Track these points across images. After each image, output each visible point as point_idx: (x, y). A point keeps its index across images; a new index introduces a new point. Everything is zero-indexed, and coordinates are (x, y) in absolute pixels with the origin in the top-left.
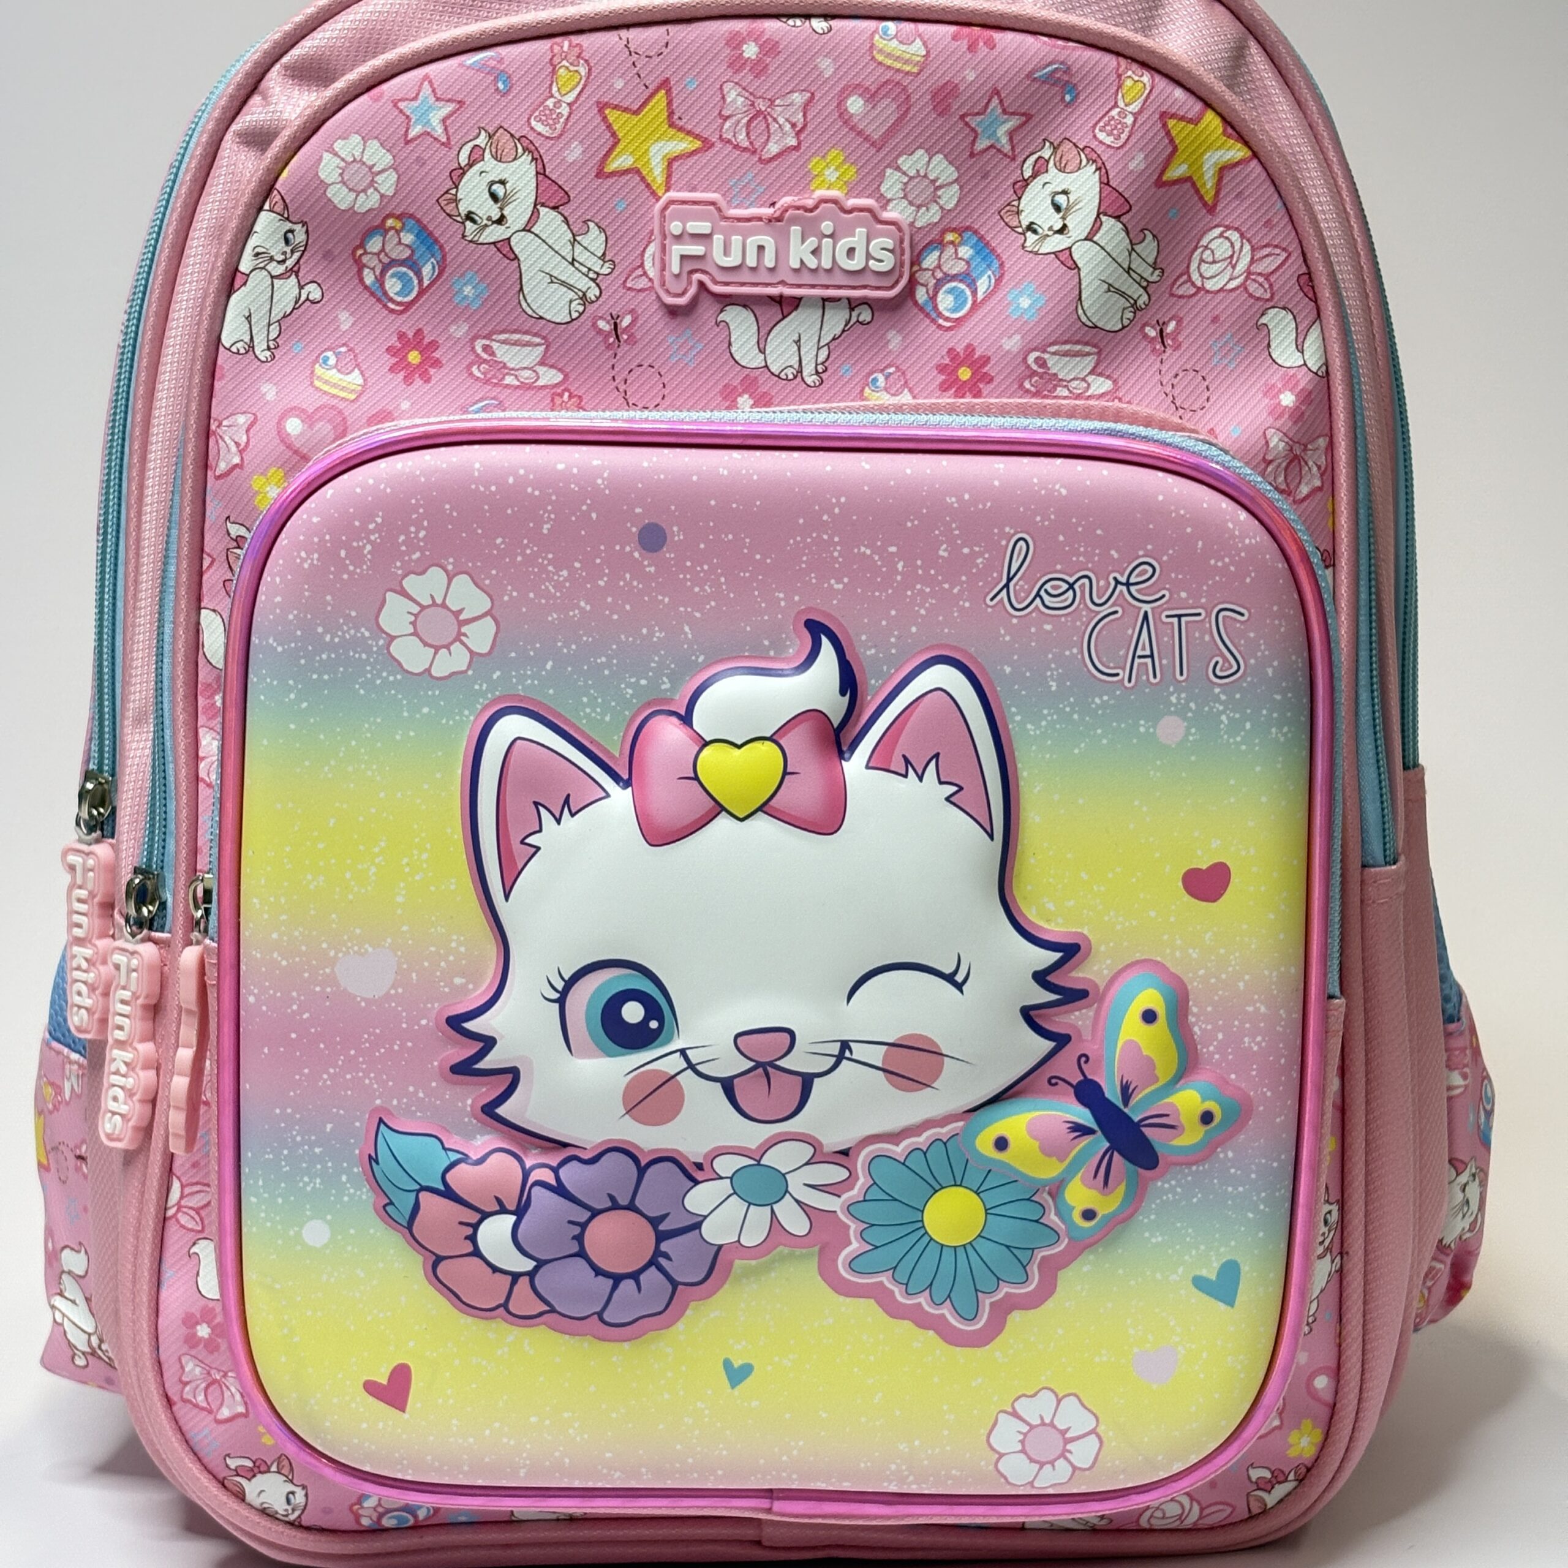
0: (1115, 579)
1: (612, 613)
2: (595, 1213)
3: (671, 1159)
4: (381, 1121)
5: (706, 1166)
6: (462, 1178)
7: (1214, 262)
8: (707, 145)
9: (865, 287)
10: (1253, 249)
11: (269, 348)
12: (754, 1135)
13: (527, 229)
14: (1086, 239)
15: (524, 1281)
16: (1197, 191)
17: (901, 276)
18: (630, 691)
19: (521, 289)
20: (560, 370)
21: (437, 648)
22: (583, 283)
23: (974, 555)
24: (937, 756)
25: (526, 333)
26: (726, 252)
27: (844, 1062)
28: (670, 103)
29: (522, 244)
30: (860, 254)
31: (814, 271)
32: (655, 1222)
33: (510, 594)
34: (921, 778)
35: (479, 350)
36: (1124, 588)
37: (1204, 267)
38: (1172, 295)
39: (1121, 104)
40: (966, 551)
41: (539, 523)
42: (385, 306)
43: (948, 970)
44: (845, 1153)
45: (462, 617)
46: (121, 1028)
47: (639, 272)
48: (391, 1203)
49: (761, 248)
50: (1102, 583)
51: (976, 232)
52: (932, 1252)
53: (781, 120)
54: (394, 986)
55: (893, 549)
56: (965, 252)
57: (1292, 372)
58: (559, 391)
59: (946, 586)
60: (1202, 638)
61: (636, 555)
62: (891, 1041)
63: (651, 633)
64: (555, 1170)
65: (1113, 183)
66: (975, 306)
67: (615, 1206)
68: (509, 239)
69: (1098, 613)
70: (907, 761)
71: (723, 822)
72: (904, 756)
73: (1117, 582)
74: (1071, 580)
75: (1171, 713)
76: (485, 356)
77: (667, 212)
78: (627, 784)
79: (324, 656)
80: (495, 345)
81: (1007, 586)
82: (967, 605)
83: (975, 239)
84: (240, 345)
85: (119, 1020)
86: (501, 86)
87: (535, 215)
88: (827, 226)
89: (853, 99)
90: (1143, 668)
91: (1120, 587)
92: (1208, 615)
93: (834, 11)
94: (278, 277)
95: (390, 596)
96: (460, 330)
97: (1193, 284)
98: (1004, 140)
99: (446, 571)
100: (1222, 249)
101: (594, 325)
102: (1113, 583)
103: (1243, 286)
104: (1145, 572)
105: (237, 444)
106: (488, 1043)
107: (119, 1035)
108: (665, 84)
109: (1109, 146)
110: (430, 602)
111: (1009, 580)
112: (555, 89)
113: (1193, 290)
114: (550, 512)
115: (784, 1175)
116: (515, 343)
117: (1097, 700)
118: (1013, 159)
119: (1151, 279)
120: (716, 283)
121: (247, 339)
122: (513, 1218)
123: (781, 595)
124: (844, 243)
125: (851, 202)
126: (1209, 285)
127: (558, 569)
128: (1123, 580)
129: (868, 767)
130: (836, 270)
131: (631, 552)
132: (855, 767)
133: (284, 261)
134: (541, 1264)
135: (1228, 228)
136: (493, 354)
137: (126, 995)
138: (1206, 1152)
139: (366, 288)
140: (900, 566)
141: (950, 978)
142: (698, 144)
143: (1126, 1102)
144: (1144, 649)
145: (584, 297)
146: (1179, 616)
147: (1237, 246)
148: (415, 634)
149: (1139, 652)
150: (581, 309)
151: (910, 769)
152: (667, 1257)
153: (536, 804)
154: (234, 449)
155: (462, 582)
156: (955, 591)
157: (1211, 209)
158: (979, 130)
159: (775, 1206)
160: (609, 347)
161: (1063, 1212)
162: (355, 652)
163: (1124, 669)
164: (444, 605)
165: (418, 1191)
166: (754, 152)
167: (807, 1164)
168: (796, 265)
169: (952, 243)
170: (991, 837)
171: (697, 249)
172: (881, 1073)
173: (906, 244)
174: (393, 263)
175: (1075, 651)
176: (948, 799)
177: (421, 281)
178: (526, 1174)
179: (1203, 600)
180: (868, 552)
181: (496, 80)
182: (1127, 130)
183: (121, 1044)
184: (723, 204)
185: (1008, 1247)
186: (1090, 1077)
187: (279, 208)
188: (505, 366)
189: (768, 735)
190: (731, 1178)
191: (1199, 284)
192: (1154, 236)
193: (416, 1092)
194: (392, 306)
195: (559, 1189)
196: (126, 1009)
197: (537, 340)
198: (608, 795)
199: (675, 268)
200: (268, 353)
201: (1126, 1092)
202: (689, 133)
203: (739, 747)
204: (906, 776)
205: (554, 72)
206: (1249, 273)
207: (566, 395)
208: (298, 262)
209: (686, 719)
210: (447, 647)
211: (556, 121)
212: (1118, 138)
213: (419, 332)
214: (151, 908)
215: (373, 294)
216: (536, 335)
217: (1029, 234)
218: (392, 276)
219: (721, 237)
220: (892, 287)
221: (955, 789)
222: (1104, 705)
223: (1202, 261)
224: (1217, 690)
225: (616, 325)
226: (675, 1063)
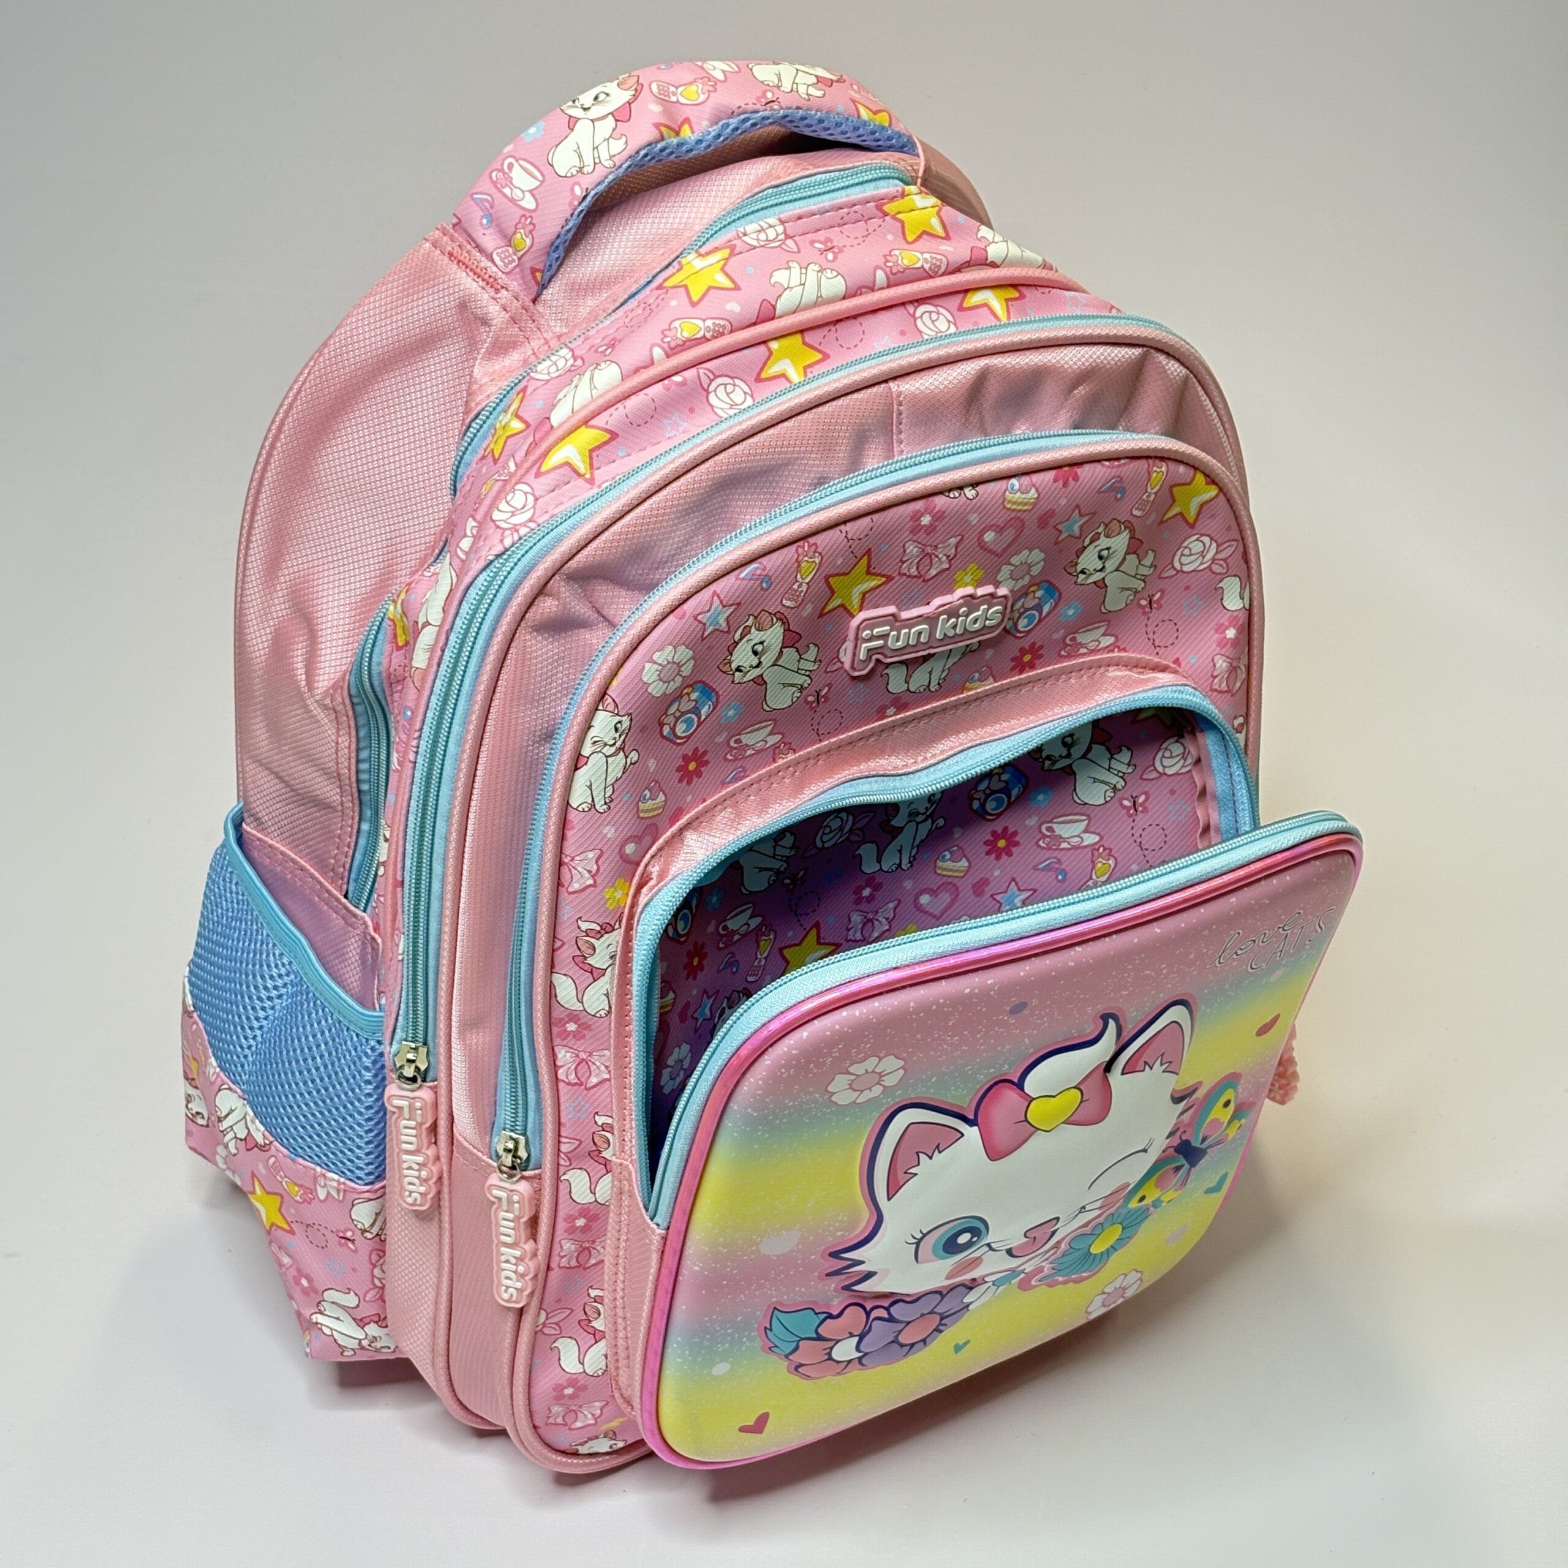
7: (1191, 555)
8: (889, 578)
10: (1218, 546)
11: (606, 803)
16: (1184, 519)
25: (763, 722)
28: (869, 562)
35: (732, 743)
37: (1183, 558)
39: (1149, 489)
42: (675, 743)
47: (835, 660)
51: (1048, 582)
56: (1040, 594)
57: (1236, 613)
58: (778, 745)
66: (1040, 621)
76: (736, 745)
80: (743, 737)
83: (1047, 585)
84: (584, 806)
86: (764, 585)
89: (988, 533)
94: (611, 756)
96: (721, 738)
97: (1175, 569)
98: (1076, 531)
100: (1197, 547)
101: (806, 700)
103: (1209, 567)
105: (589, 872)
108: (867, 552)
109: (1138, 516)
112: (799, 576)
113: (1174, 573)
116: (756, 730)
121: (590, 801)
126: (1186, 569)
133: (614, 744)
135: (1202, 535)
136: (741, 742)
139: (664, 737)
142: (884, 580)
147: (1207, 545)
154: (587, 875)
157: (1192, 526)
158: (1063, 530)
166: (920, 577)
169: (1033, 591)
174: (683, 714)
177: (699, 719)
181: (761, 583)
182: (1149, 504)
187: (611, 707)
188: (747, 746)
191: (1179, 569)
194: (679, 741)
197: (769, 723)
200: (605, 807)
202: (879, 575)
205: (799, 566)
206: (1213, 560)
207: (782, 746)
208: (624, 741)
211: (798, 596)
213: (696, 749)
215: (667, 739)
216: (769, 721)
218: (682, 723)
223: (1182, 555)
225: (818, 695)
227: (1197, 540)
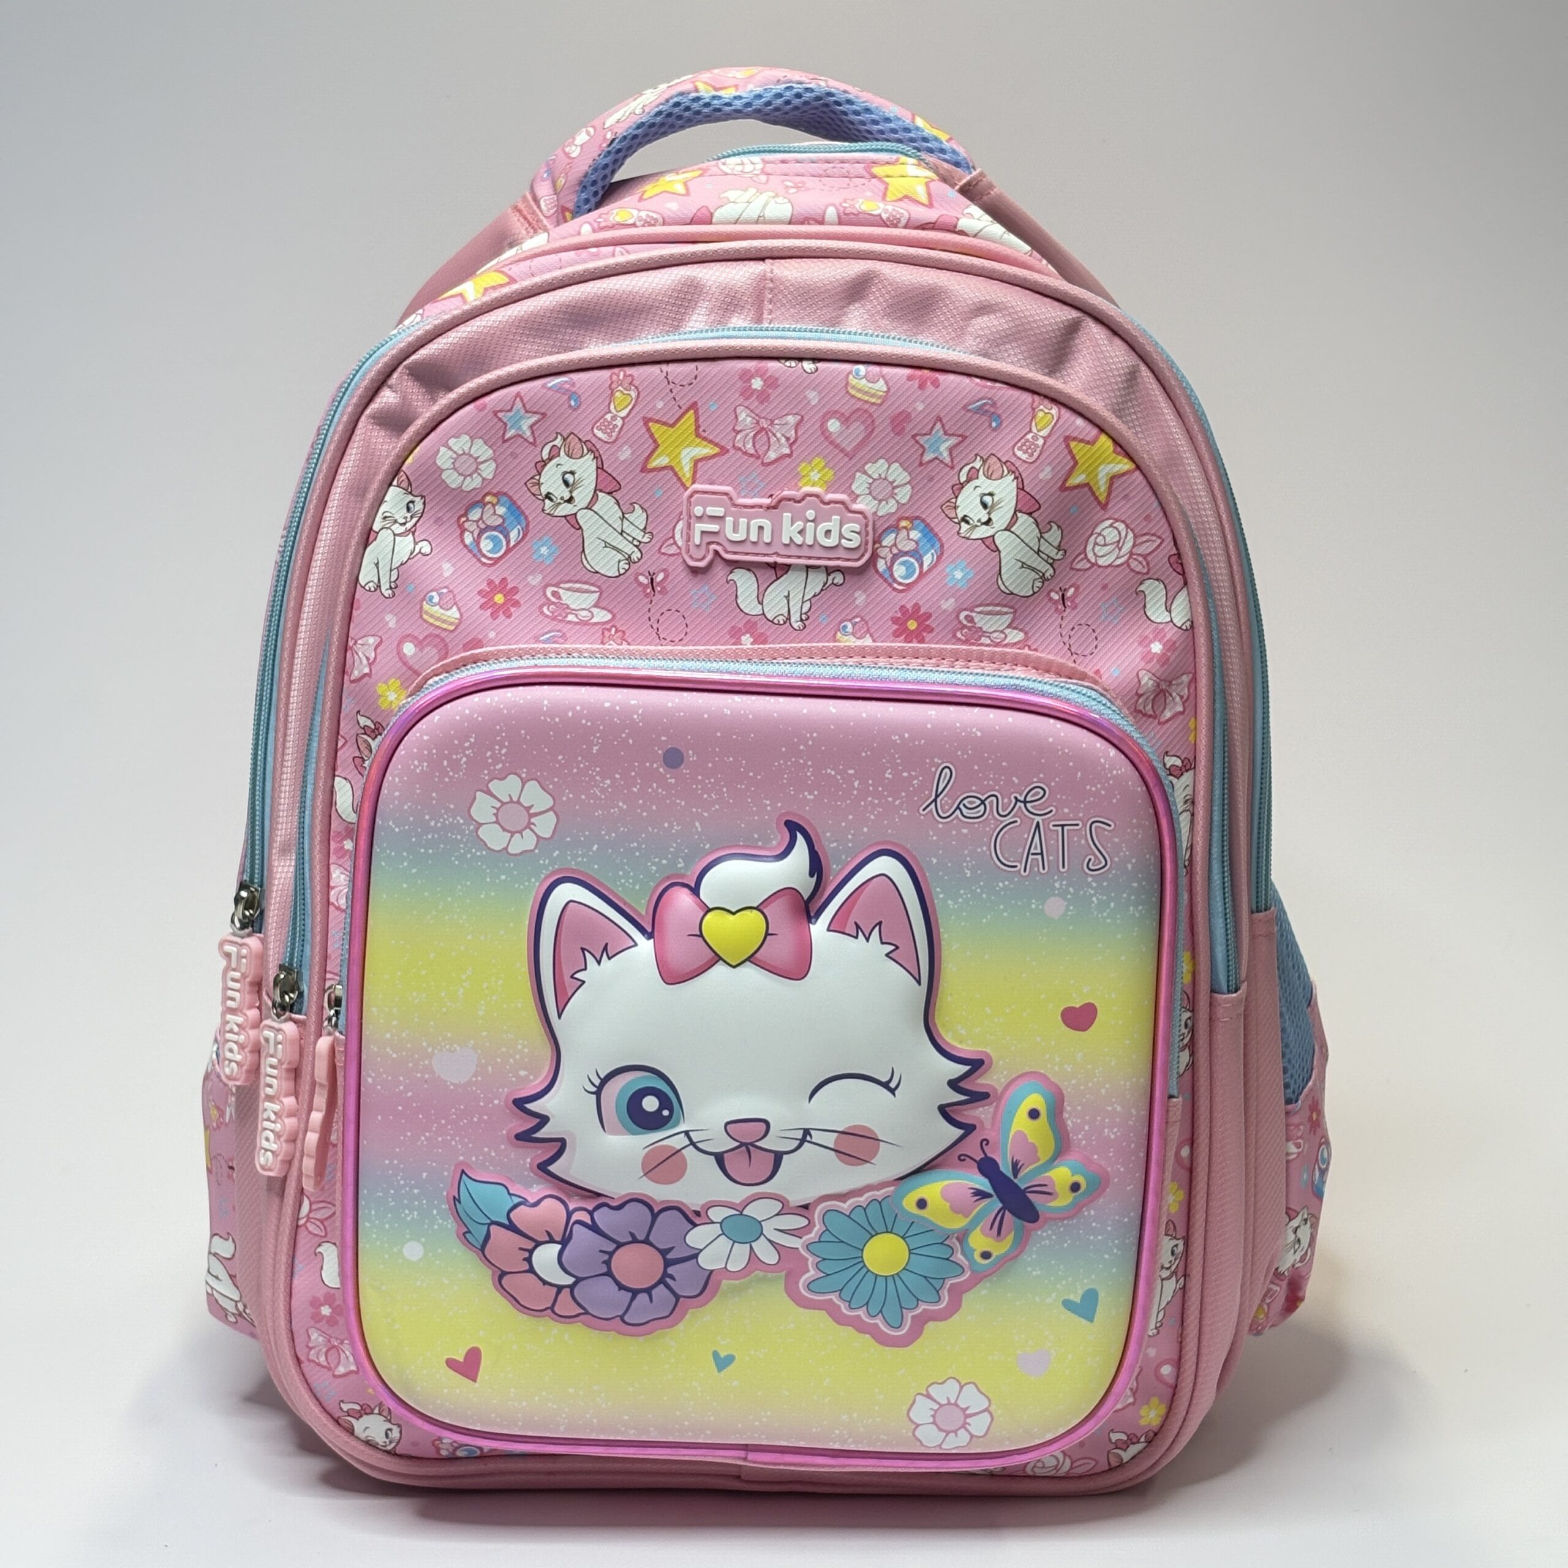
0: (1016, 798)
1: (642, 811)
2: (620, 1245)
3: (677, 1208)
4: (463, 1172)
5: (703, 1214)
6: (521, 1215)
7: (1105, 545)
8: (725, 451)
9: (838, 559)
10: (1135, 537)
11: (391, 588)
12: (738, 1194)
13: (589, 507)
14: (1006, 529)
15: (566, 1292)
16: (1093, 493)
17: (866, 551)
18: (654, 868)
19: (583, 551)
20: (610, 611)
21: (513, 834)
22: (629, 549)
23: (911, 778)
24: (880, 923)
25: (585, 583)
26: (735, 529)
27: (806, 1144)
28: (697, 420)
29: (584, 518)
30: (835, 535)
31: (800, 546)
32: (664, 1253)
33: (568, 795)
34: (867, 940)
35: (549, 594)
36: (1022, 805)
37: (1097, 548)
38: (1072, 569)
39: (1034, 430)
40: (905, 774)
41: (591, 745)
42: (479, 560)
43: (884, 1079)
44: (806, 1207)
45: (532, 811)
46: (270, 1086)
47: (671, 541)
48: (469, 1232)
49: (761, 528)
50: (1006, 800)
51: (923, 521)
52: (869, 1280)
53: (779, 435)
54: (475, 1075)
55: (851, 772)
56: (915, 535)
57: (1161, 626)
58: (608, 627)
59: (890, 799)
60: (1079, 841)
61: (661, 770)
62: (841, 1129)
63: (671, 827)
64: (591, 1213)
65: (1027, 489)
66: (922, 575)
67: (635, 1240)
68: (575, 514)
69: (1002, 822)
70: (858, 927)
71: (720, 969)
72: (856, 924)
73: (1017, 800)
74: (983, 798)
75: (1054, 895)
76: (553, 599)
77: (692, 499)
78: (649, 935)
79: (430, 837)
80: (561, 592)
81: (935, 800)
82: (905, 813)
83: (923, 525)
84: (371, 585)
85: (269, 1080)
86: (573, 403)
87: (594, 498)
88: (810, 514)
89: (832, 421)
90: (1035, 862)
91: (1019, 804)
92: (1084, 825)
93: (820, 356)
94: (400, 535)
95: (479, 794)
96: (535, 580)
97: (1089, 561)
98: (946, 454)
99: (521, 779)
100: (1111, 535)
101: (636, 579)
102: (1014, 801)
103: (1127, 563)
104: (1038, 793)
105: (368, 659)
106: (544, 1120)
107: (269, 1091)
108: (694, 406)
109: (1024, 461)
110: (508, 800)
111: (937, 796)
112: (612, 407)
113: (1089, 565)
114: (598, 738)
115: (760, 1222)
116: (578, 590)
117: (1001, 885)
118: (952, 468)
119: (1056, 558)
120: (727, 552)
121: (376, 581)
122: (559, 1247)
123: (768, 802)
124: (823, 527)
125: (830, 496)
126: (1101, 562)
127: (604, 779)
128: (1022, 799)
129: (829, 930)
130: (817, 547)
131: (658, 768)
132: (819, 929)
133: (404, 524)
134: (578, 1280)
135: (1117, 520)
136: (559, 598)
137: (274, 1061)
138: (1075, 1210)
139: (466, 546)
140: (856, 784)
141: (885, 1085)
142: (717, 450)
143: (1016, 1174)
144: (1036, 848)
145: (629, 558)
146: (1063, 826)
147: (1123, 534)
148: (497, 822)
149: (1032, 851)
150: (627, 567)
151: (860, 933)
152: (672, 1278)
153: (583, 950)
154: (365, 662)
155: (533, 786)
156: (897, 803)
157: (1104, 506)
158: (927, 446)
159: (753, 1244)
160: (646, 596)
161: (967, 1253)
162: (453, 834)
163: (1021, 862)
164: (518, 802)
165: (489, 1225)
166: (758, 458)
167: (778, 1214)
168: (786, 541)
169: (905, 528)
170: (919, 982)
171: (714, 527)
172: (833, 1153)
173: (870, 528)
174: (488, 528)
175: (985, 848)
176: (887, 955)
177: (508, 542)
178: (569, 1215)
179: (1081, 815)
180: (833, 773)
181: (569, 399)
182: (1038, 450)
183: (270, 1098)
184: (734, 494)
185: (925, 1277)
186: (989, 1155)
188: (568, 607)
189: (755, 905)
190: (721, 1223)
191: (1093, 560)
192: (1059, 527)
193: (489, 1152)
194: (484, 560)
195: (594, 1228)
196: (275, 1072)
197: (593, 589)
198: (636, 945)
199: (697, 541)
201: (1016, 1168)
202: (710, 442)
203: (734, 913)
204: (856, 937)
205: (612, 394)
206: (1131, 554)
207: (613, 630)
208: (415, 525)
209: (695, 891)
210: (520, 832)
211: (614, 430)
212: (1031, 455)
213: (504, 580)
214: (292, 995)
215: (470, 551)
216: (592, 585)
217: (963, 524)
218: (487, 538)
219: (731, 519)
220: (858, 559)
221: (893, 948)
222: (1005, 888)
223: (1096, 544)
224: (1090, 879)
225: (652, 580)
226: (681, 1141)
227: (1111, 526)
